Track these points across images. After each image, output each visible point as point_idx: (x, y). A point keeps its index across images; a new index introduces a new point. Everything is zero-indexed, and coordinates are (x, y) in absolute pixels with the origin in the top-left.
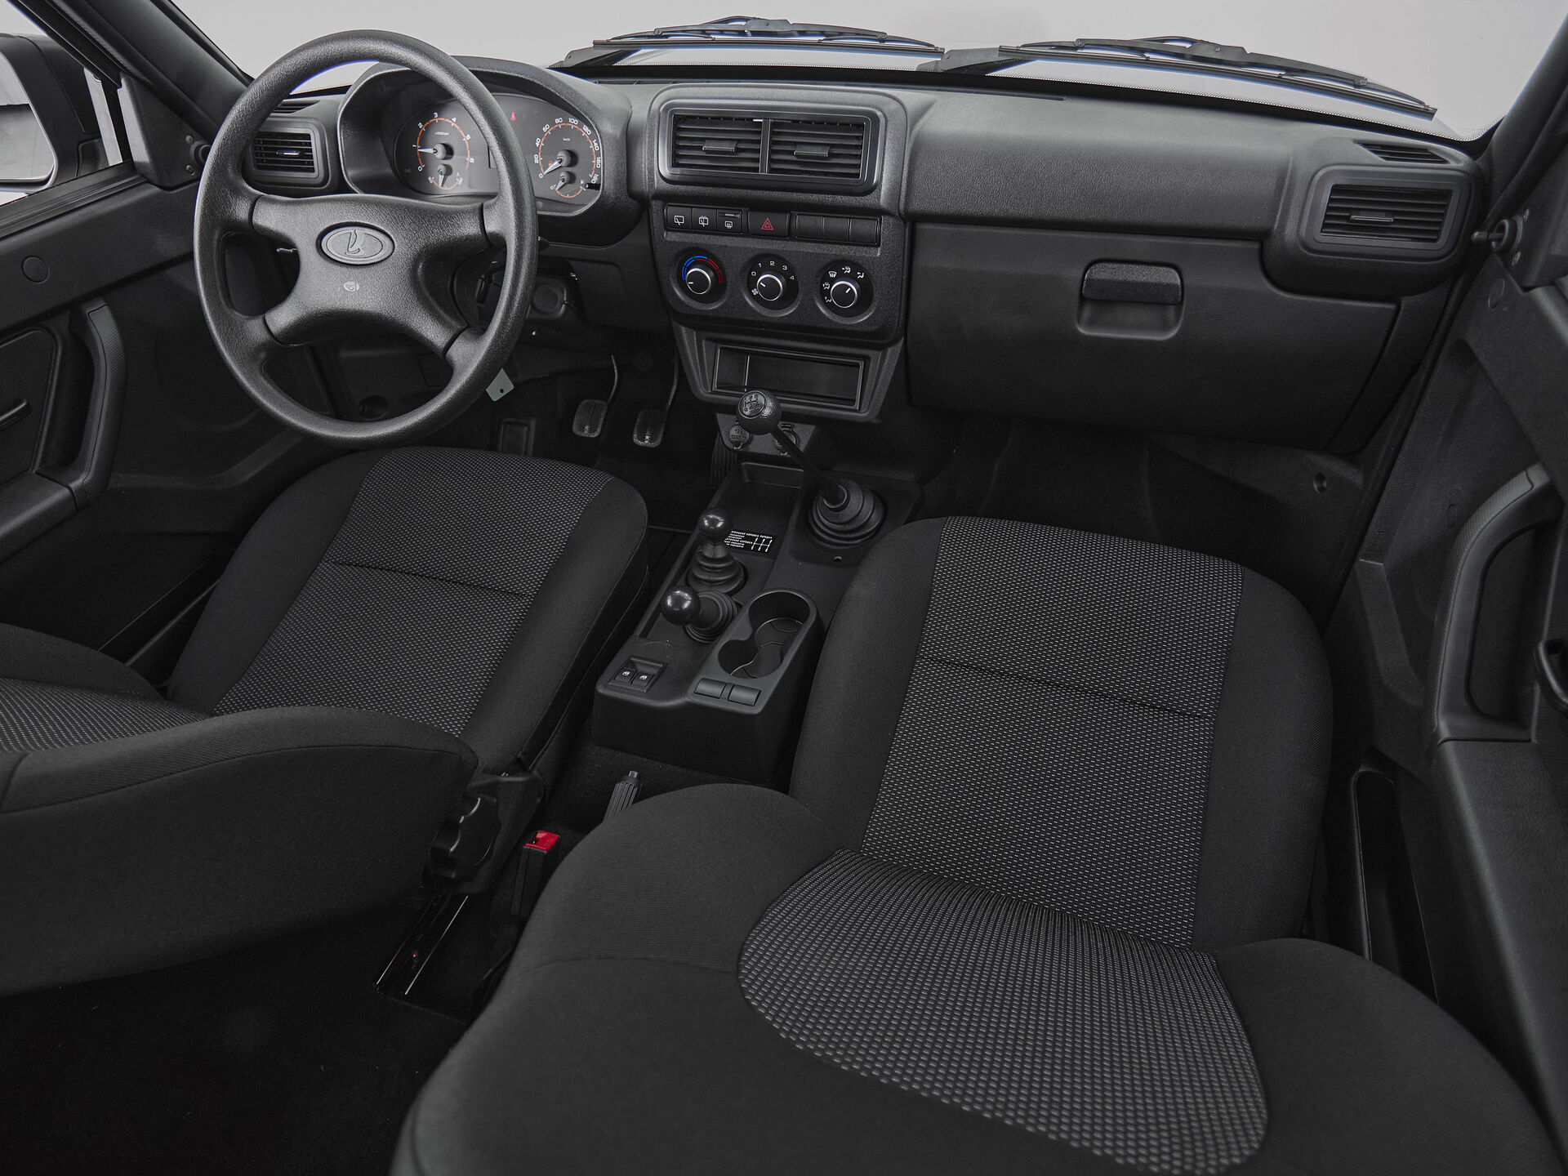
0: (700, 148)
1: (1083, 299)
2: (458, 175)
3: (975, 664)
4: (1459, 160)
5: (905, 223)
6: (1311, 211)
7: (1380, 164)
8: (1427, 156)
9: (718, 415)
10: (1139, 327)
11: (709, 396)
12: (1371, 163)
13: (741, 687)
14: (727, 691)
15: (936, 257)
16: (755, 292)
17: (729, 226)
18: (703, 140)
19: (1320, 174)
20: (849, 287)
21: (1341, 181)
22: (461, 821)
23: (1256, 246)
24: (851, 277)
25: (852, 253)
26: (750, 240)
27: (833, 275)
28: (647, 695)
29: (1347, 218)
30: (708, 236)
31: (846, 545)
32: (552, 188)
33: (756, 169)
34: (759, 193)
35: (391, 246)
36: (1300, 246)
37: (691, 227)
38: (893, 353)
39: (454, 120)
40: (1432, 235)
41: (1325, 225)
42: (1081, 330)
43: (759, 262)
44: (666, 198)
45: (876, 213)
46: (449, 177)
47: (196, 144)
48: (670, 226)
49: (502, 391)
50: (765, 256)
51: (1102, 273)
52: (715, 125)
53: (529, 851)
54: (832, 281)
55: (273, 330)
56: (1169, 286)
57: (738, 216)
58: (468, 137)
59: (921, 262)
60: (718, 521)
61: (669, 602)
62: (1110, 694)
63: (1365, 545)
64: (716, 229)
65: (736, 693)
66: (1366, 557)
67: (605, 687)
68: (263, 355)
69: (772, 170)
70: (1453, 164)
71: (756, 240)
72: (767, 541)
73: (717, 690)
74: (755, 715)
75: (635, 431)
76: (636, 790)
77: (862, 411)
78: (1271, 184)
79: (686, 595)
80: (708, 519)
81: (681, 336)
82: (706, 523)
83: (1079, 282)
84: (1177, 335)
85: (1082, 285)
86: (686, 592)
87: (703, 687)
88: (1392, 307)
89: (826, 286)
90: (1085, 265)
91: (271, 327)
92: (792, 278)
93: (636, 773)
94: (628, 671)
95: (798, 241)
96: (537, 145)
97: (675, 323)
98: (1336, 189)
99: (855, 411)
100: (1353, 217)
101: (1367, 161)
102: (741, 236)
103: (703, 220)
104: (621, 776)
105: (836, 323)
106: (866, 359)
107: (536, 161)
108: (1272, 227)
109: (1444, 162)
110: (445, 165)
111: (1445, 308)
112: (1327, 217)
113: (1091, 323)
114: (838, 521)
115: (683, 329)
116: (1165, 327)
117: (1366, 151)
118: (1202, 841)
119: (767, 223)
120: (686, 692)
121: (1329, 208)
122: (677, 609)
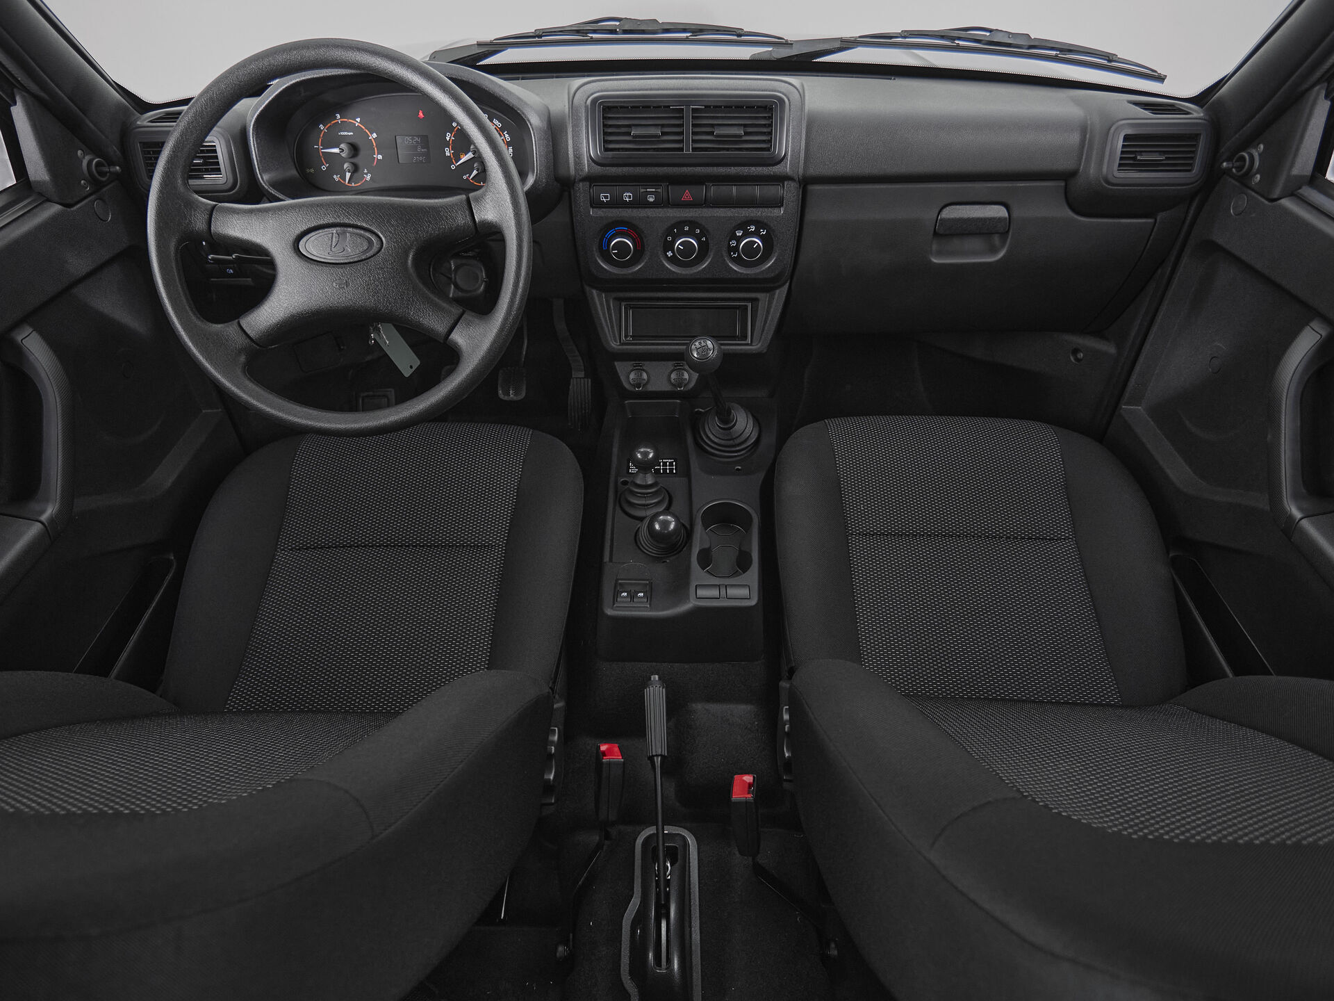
0: (629, 134)
1: (936, 234)
2: (366, 171)
3: (893, 531)
4: (1197, 113)
5: (800, 186)
6: (1110, 156)
7: (1148, 117)
8: (1174, 110)
9: (616, 363)
10: (975, 253)
11: (620, 347)
12: (1146, 117)
13: (732, 586)
14: (723, 591)
15: (824, 212)
16: (670, 254)
17: (651, 200)
18: (629, 126)
19: (1113, 129)
20: (757, 242)
21: (1130, 131)
22: (553, 751)
23: (1063, 184)
24: (756, 234)
25: (759, 214)
26: (670, 210)
27: (739, 234)
28: (651, 609)
29: (1135, 159)
30: (630, 210)
31: (736, 456)
32: (465, 177)
33: (682, 149)
34: (685, 170)
35: (379, 243)
36: (1102, 181)
37: (617, 203)
38: (780, 294)
39: (358, 120)
40: (1188, 167)
41: (1120, 165)
42: (935, 261)
43: (677, 228)
44: (591, 179)
45: (781, 179)
46: (356, 175)
47: (87, 158)
48: (596, 204)
49: (411, 367)
50: (680, 224)
51: (951, 213)
52: (635, 113)
53: (609, 764)
54: (739, 240)
55: (252, 334)
56: (1000, 220)
57: (659, 190)
58: (375, 135)
59: (811, 216)
60: (649, 453)
61: (657, 527)
62: (997, 535)
63: (1127, 395)
64: (640, 203)
65: (731, 592)
66: (1128, 403)
67: (612, 608)
68: (243, 359)
69: (694, 149)
70: (1195, 115)
71: (675, 209)
72: (671, 464)
73: (715, 593)
74: (752, 607)
75: (499, 388)
76: (664, 690)
77: (753, 344)
78: (1075, 138)
79: (669, 517)
80: (639, 452)
81: (593, 298)
82: (639, 456)
83: (934, 221)
84: (1004, 256)
85: (936, 225)
86: (667, 515)
87: (701, 593)
88: (1151, 220)
89: (733, 243)
90: (939, 209)
91: (249, 332)
92: (704, 239)
93: (657, 676)
94: (625, 592)
95: (712, 207)
96: (448, 139)
97: (587, 288)
98: (1126, 138)
99: (747, 344)
100: (1139, 157)
101: (1143, 116)
102: (661, 207)
103: (627, 196)
104: (646, 682)
105: (741, 274)
106: (754, 301)
107: (448, 154)
108: (1078, 170)
109: (1188, 113)
110: (353, 163)
111: (1185, 218)
112: (1121, 159)
113: (940, 253)
114: (729, 438)
115: (594, 292)
116: (993, 250)
117: (1138, 109)
118: (1100, 627)
119: (687, 195)
120: (689, 599)
121: (1122, 152)
122: (666, 532)
